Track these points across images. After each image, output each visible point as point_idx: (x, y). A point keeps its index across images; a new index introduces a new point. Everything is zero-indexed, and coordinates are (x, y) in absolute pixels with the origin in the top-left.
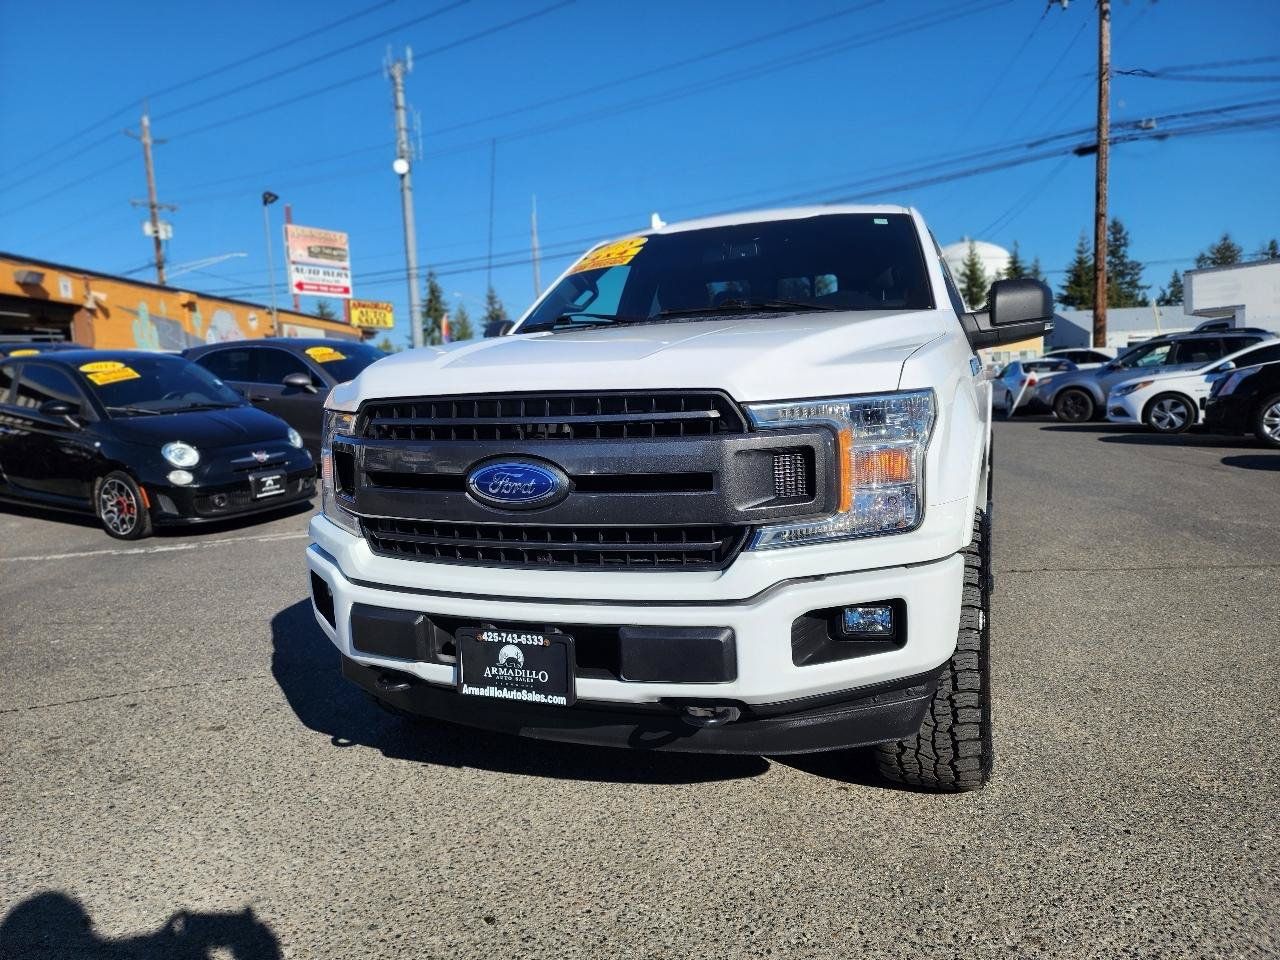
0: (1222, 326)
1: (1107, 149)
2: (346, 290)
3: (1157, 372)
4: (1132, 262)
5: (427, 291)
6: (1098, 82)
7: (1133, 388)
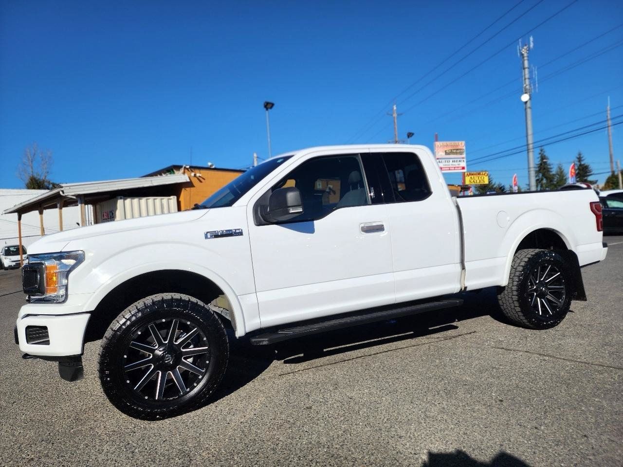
2: (463, 168)
5: (540, 159)
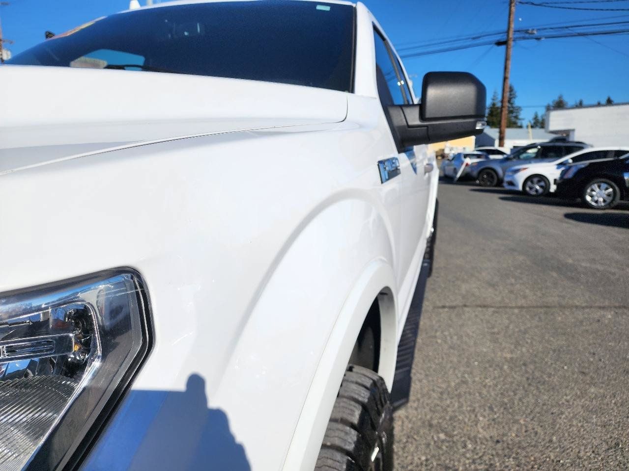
0: (563, 140)
1: (511, 43)
3: (530, 163)
4: (517, 107)
6: (508, 8)
7: (517, 171)
